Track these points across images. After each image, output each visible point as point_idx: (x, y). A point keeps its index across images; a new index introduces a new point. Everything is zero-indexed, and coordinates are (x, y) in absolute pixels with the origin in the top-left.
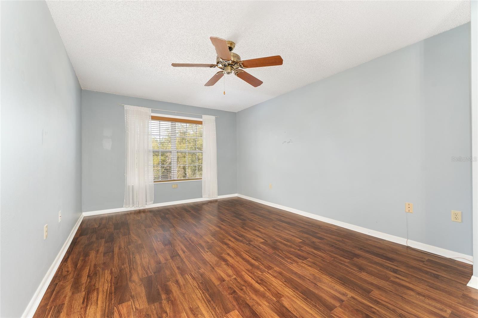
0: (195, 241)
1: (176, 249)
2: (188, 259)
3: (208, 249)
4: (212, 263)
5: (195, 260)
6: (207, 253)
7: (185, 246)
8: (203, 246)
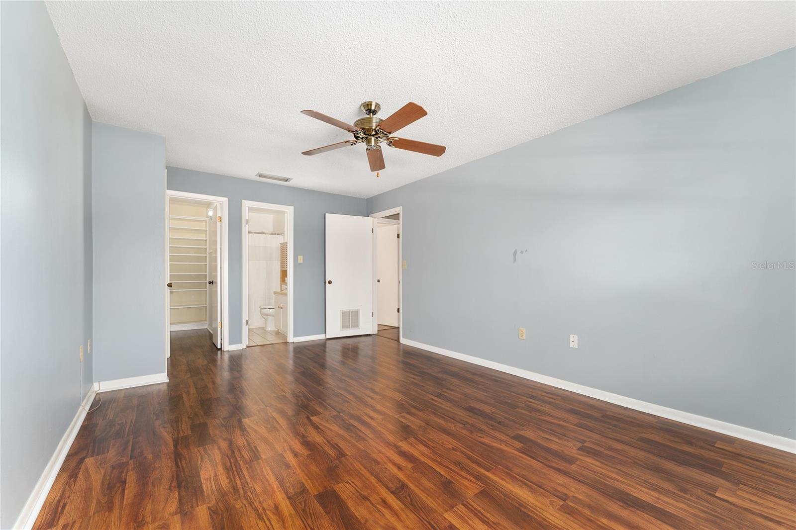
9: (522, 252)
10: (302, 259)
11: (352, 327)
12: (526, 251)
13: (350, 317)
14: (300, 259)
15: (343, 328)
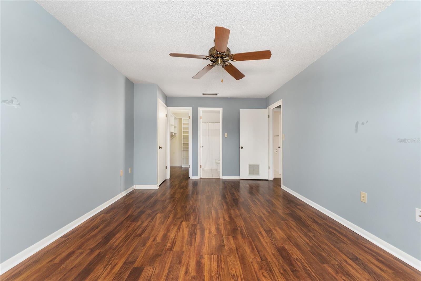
0: (247, 244)
1: (269, 239)
2: (257, 225)
3: (238, 229)
4: (240, 218)
5: (251, 223)
6: (240, 226)
7: (259, 240)
8: (240, 233)
9: (363, 124)
10: (227, 135)
11: (255, 174)
12: (367, 122)
13: (254, 168)
14: (226, 135)
15: (249, 174)
